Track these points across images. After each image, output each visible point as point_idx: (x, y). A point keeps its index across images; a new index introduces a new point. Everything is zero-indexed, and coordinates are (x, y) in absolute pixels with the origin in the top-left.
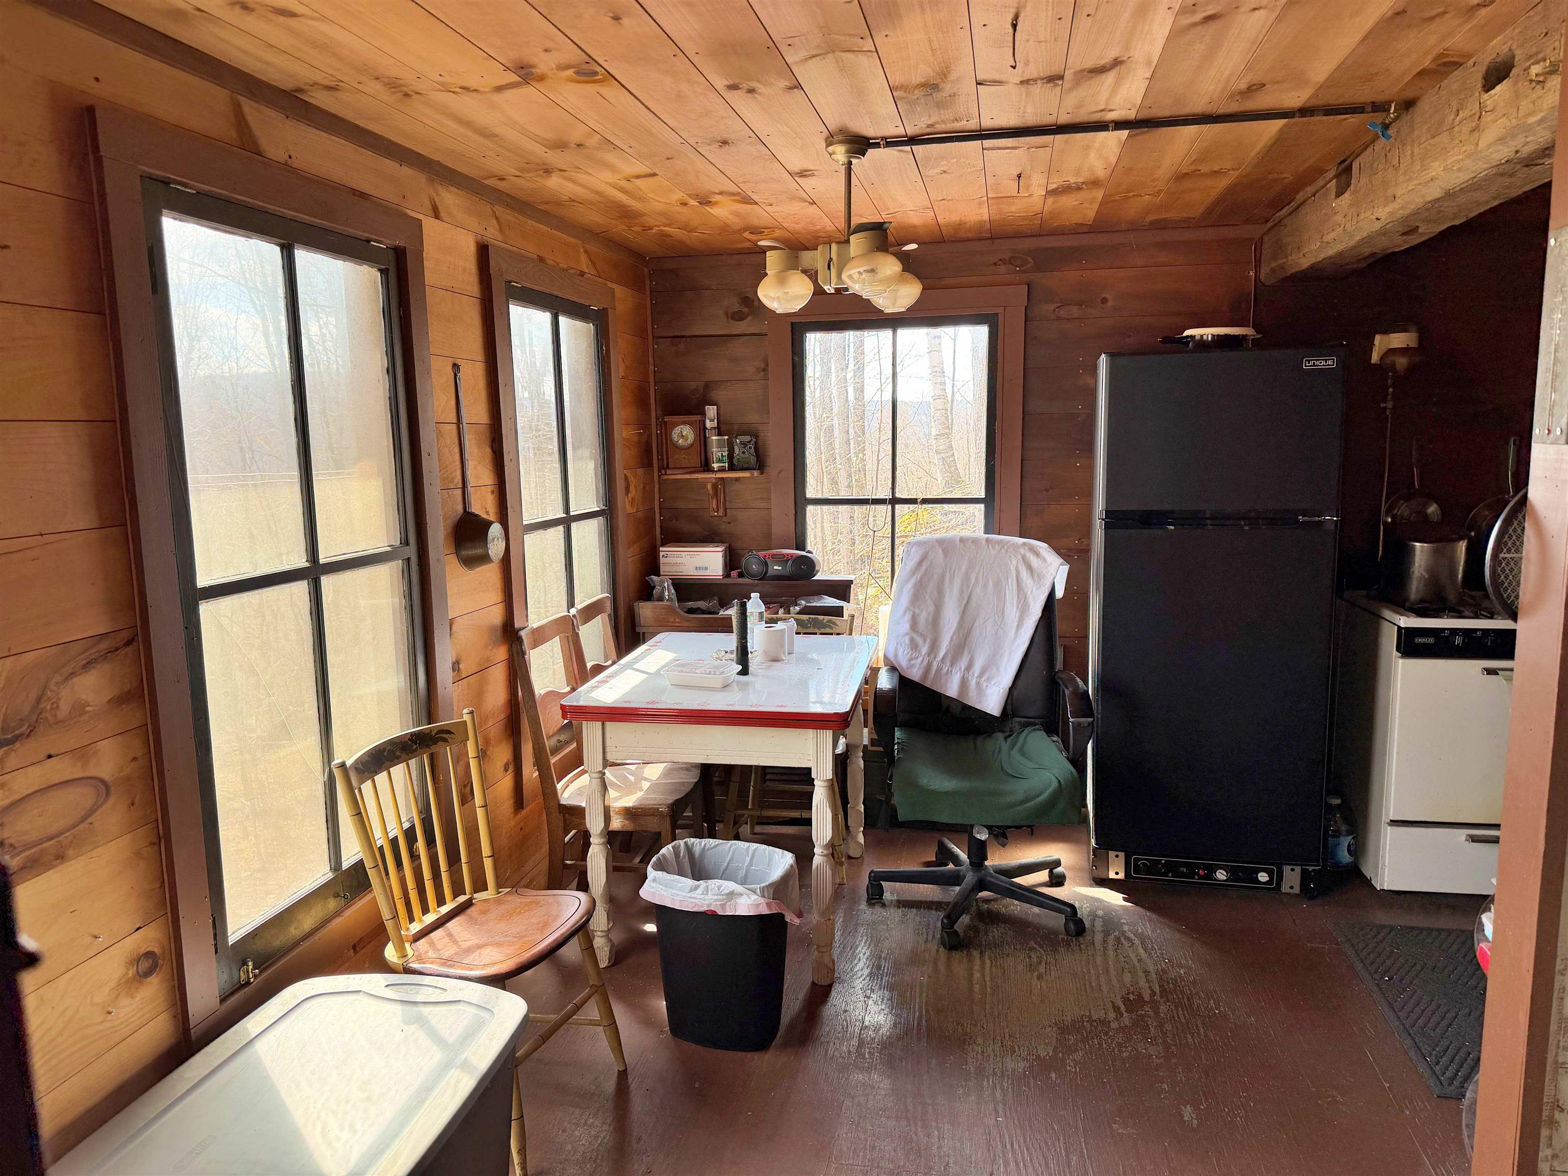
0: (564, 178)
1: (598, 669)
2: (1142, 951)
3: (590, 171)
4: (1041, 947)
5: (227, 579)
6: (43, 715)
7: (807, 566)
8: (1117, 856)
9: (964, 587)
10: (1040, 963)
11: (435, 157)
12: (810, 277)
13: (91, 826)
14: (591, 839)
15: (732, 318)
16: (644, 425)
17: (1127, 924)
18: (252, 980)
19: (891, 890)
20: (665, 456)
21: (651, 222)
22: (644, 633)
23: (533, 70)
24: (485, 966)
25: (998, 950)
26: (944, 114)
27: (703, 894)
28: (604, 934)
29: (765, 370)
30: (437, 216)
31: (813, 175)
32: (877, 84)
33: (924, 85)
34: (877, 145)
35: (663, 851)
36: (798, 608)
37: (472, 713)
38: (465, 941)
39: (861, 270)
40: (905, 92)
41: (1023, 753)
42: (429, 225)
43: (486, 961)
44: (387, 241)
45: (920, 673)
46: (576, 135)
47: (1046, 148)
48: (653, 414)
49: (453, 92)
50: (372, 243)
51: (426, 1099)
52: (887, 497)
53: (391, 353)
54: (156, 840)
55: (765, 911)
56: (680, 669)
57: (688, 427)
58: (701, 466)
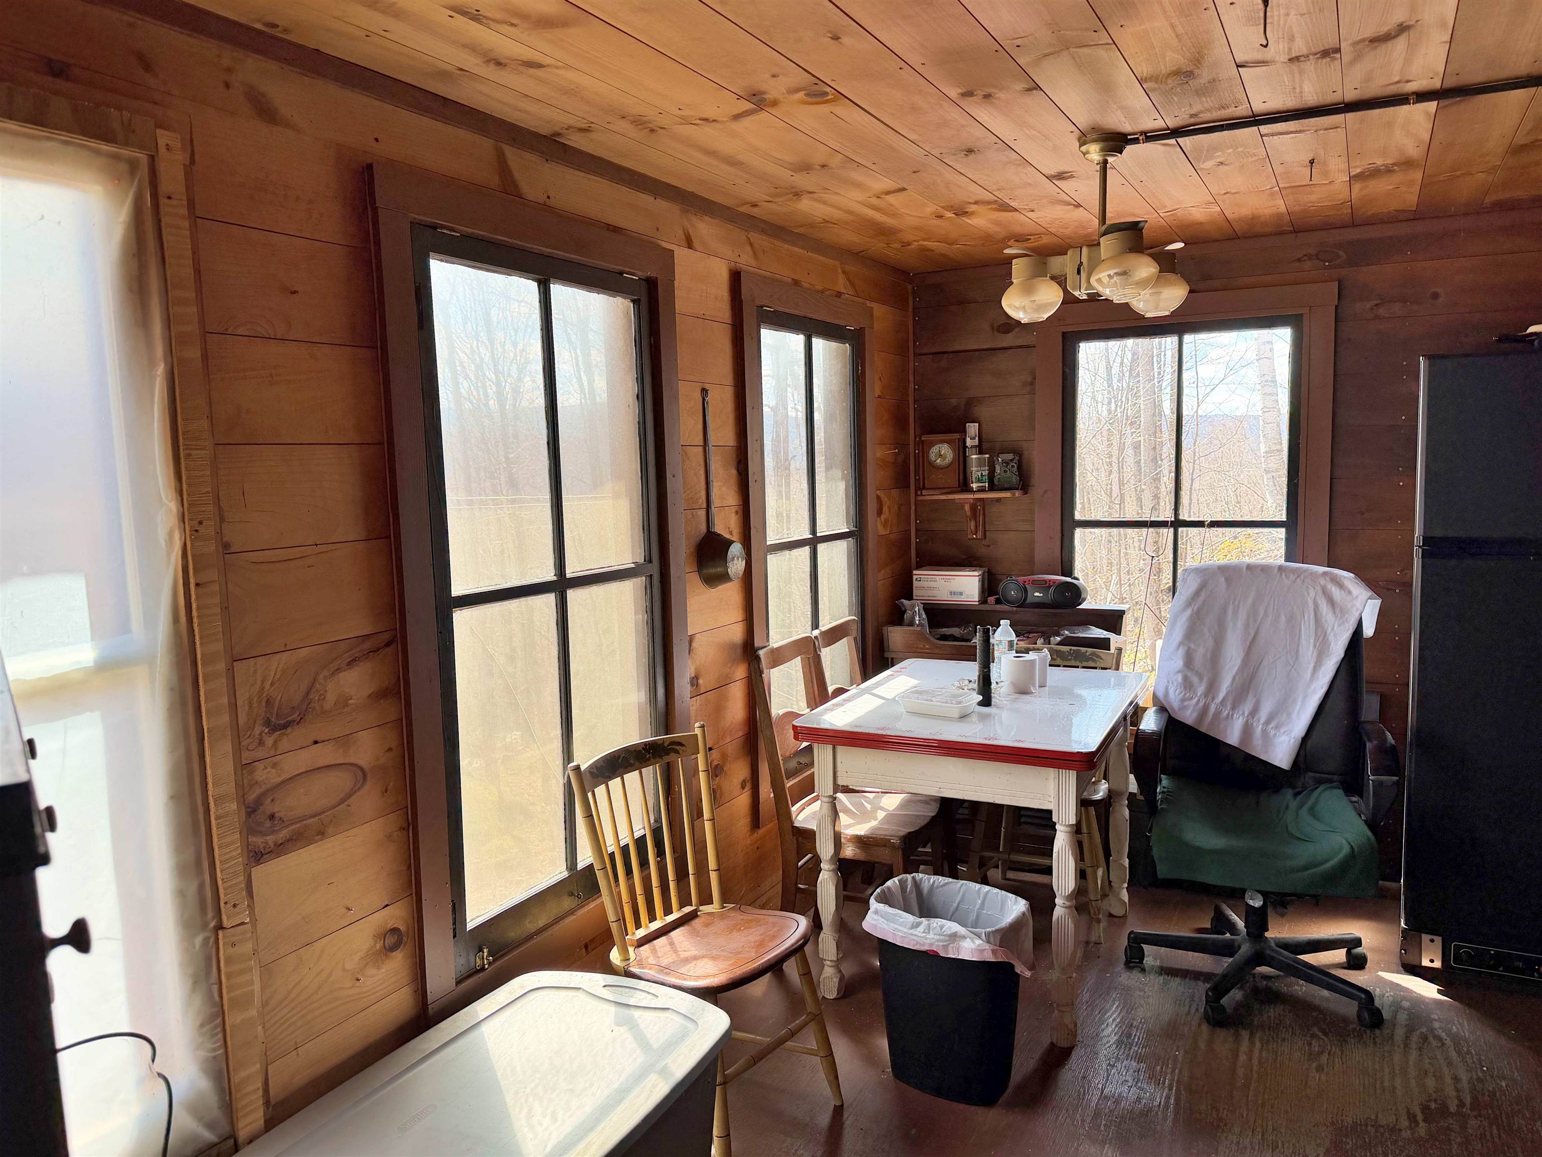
0: (815, 200)
1: (840, 691)
2: (1454, 1054)
3: (839, 191)
4: (1326, 1034)
5: (479, 589)
6: (312, 705)
7: (1075, 593)
8: (1432, 941)
9: (1251, 621)
10: (1322, 1052)
11: (690, 188)
12: (1060, 284)
13: (349, 808)
14: (822, 865)
15: (998, 331)
16: (901, 446)
17: (1439, 1020)
18: (486, 966)
19: (1152, 955)
20: (921, 477)
21: (909, 237)
22: (892, 659)
23: (766, 96)
24: (698, 978)
25: (1272, 1033)
26: (1207, 102)
27: (924, 932)
28: (834, 964)
29: (1032, 383)
30: (690, 246)
31: (1072, 177)
32: (1123, 76)
33: (1177, 73)
34: (1136, 141)
35: (889, 883)
36: (1058, 639)
37: (702, 727)
38: (685, 951)
39: (1112, 272)
40: (1156, 82)
41: (1312, 812)
42: (681, 254)
43: (699, 972)
44: (640, 273)
45: (1195, 715)
46: (819, 155)
47: (1338, 129)
48: (912, 432)
49: (694, 124)
50: (625, 275)
51: (623, 1099)
52: (1169, 519)
53: (641, 380)
54: (405, 825)
55: (989, 957)
56: (916, 696)
57: (946, 445)
58: (959, 486)
